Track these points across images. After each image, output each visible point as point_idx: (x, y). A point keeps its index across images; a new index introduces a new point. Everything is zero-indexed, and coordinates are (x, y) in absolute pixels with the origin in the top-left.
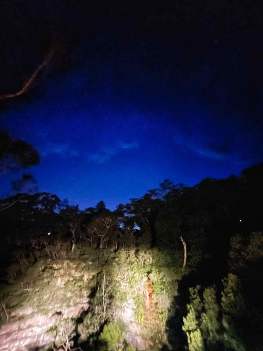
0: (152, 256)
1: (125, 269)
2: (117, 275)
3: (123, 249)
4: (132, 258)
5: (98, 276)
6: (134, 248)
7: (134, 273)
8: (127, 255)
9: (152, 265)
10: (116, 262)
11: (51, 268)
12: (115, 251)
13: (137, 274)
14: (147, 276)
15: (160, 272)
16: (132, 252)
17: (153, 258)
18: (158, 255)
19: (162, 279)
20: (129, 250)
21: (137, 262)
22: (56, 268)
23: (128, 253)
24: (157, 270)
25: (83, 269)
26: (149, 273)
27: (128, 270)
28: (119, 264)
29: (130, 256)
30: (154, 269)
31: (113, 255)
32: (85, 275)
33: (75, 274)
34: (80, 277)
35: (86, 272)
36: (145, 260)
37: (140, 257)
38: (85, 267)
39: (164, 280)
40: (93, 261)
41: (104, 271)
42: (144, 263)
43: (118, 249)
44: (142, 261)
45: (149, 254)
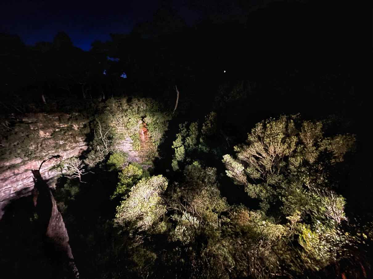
0: (146, 104)
1: (120, 116)
2: (112, 122)
3: (112, 98)
4: (125, 107)
5: (90, 125)
6: (125, 97)
7: (128, 118)
8: (118, 104)
9: (146, 111)
10: (109, 111)
11: (22, 122)
12: (103, 101)
13: (133, 119)
14: (142, 120)
15: (154, 116)
16: (124, 101)
18: (151, 102)
19: (156, 120)
21: (131, 109)
22: (30, 122)
23: (119, 101)
24: (151, 115)
25: (69, 120)
26: (143, 118)
27: (122, 117)
28: (112, 113)
29: (122, 104)
30: (148, 114)
31: (101, 105)
32: (74, 125)
33: (60, 126)
34: (68, 127)
35: (74, 123)
36: (139, 107)
37: (134, 105)
38: (71, 118)
39: (158, 122)
40: (79, 111)
41: (97, 120)
42: (138, 110)
43: (106, 99)
44: (136, 109)
45: (143, 101)
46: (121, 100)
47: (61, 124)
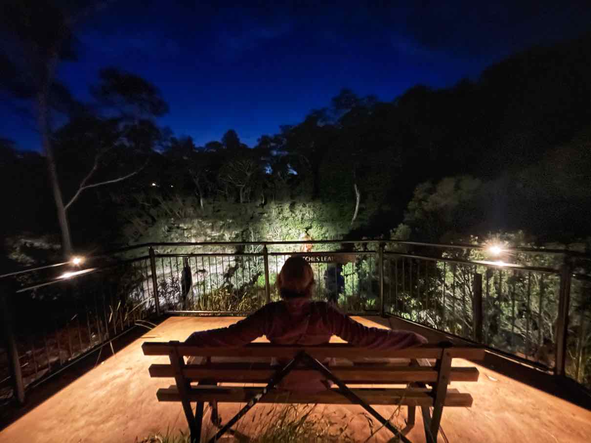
0: (313, 210)
1: (278, 225)
2: (268, 232)
3: (273, 203)
4: (287, 213)
5: (242, 234)
6: (287, 201)
7: (288, 229)
8: (279, 209)
9: (312, 220)
10: (265, 218)
11: (178, 228)
12: (262, 205)
13: (294, 230)
14: (306, 232)
15: (322, 227)
16: (286, 207)
17: (315, 212)
18: (321, 208)
19: (324, 234)
20: (281, 204)
21: (294, 218)
22: (185, 228)
23: (281, 207)
24: (319, 225)
25: (221, 228)
26: (307, 229)
27: (281, 227)
28: (269, 221)
29: (284, 210)
30: (314, 225)
31: (260, 210)
32: (226, 235)
33: (212, 234)
34: (219, 236)
35: (226, 231)
36: (303, 215)
37: (297, 212)
38: (224, 225)
39: (326, 236)
40: (233, 218)
41: (251, 229)
42: (302, 219)
43: (265, 203)
44: (300, 216)
45: (310, 207)
46: (282, 205)
47: (213, 232)
